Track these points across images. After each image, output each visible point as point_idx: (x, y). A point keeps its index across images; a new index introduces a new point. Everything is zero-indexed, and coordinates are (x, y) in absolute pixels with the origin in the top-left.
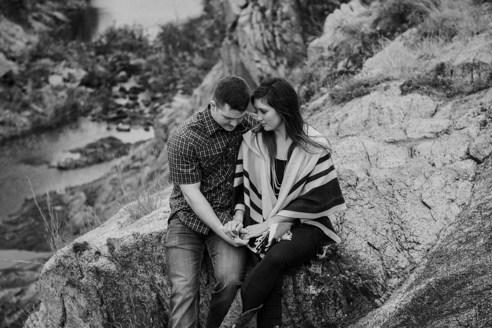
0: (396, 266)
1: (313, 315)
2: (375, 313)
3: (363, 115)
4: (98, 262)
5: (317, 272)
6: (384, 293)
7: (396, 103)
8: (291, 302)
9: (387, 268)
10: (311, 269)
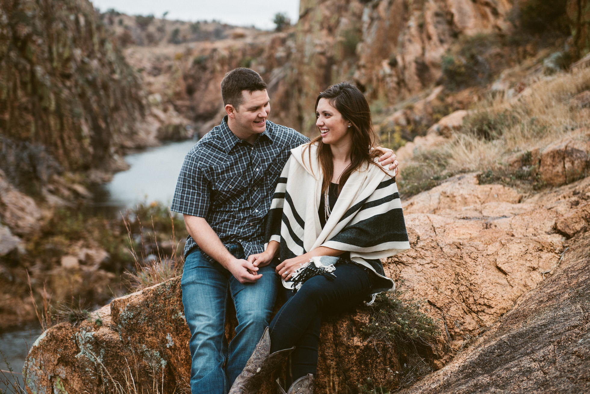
0: (462, 328)
1: (357, 374)
2: (434, 375)
3: (431, 203)
4: (98, 332)
5: (363, 321)
6: (446, 354)
7: (472, 192)
8: (330, 354)
9: (451, 329)
10: (357, 318)
